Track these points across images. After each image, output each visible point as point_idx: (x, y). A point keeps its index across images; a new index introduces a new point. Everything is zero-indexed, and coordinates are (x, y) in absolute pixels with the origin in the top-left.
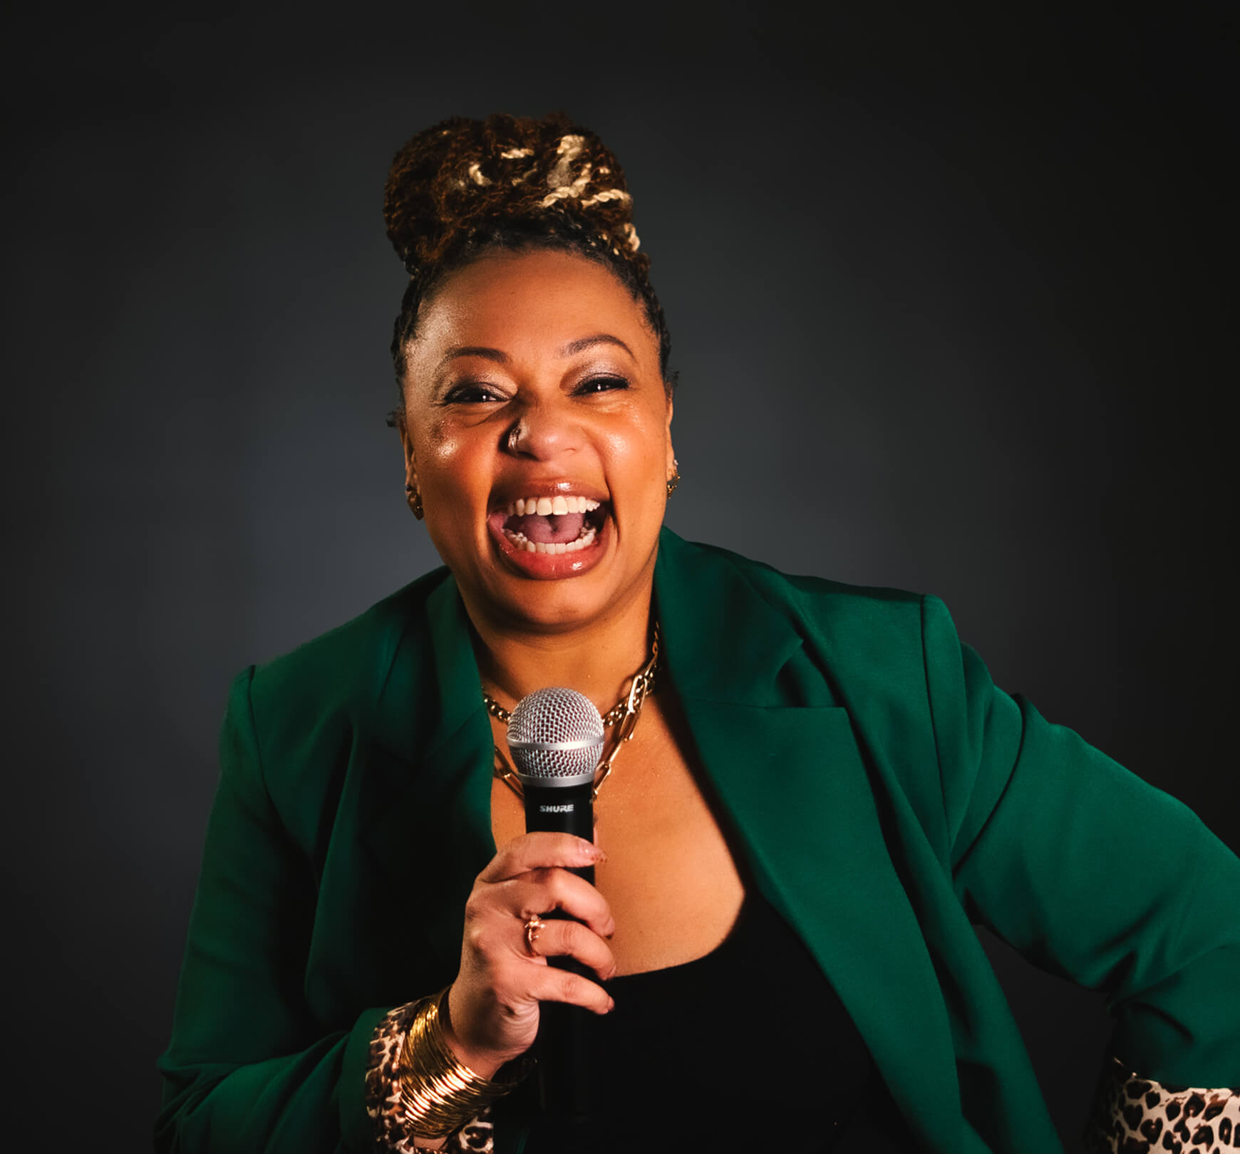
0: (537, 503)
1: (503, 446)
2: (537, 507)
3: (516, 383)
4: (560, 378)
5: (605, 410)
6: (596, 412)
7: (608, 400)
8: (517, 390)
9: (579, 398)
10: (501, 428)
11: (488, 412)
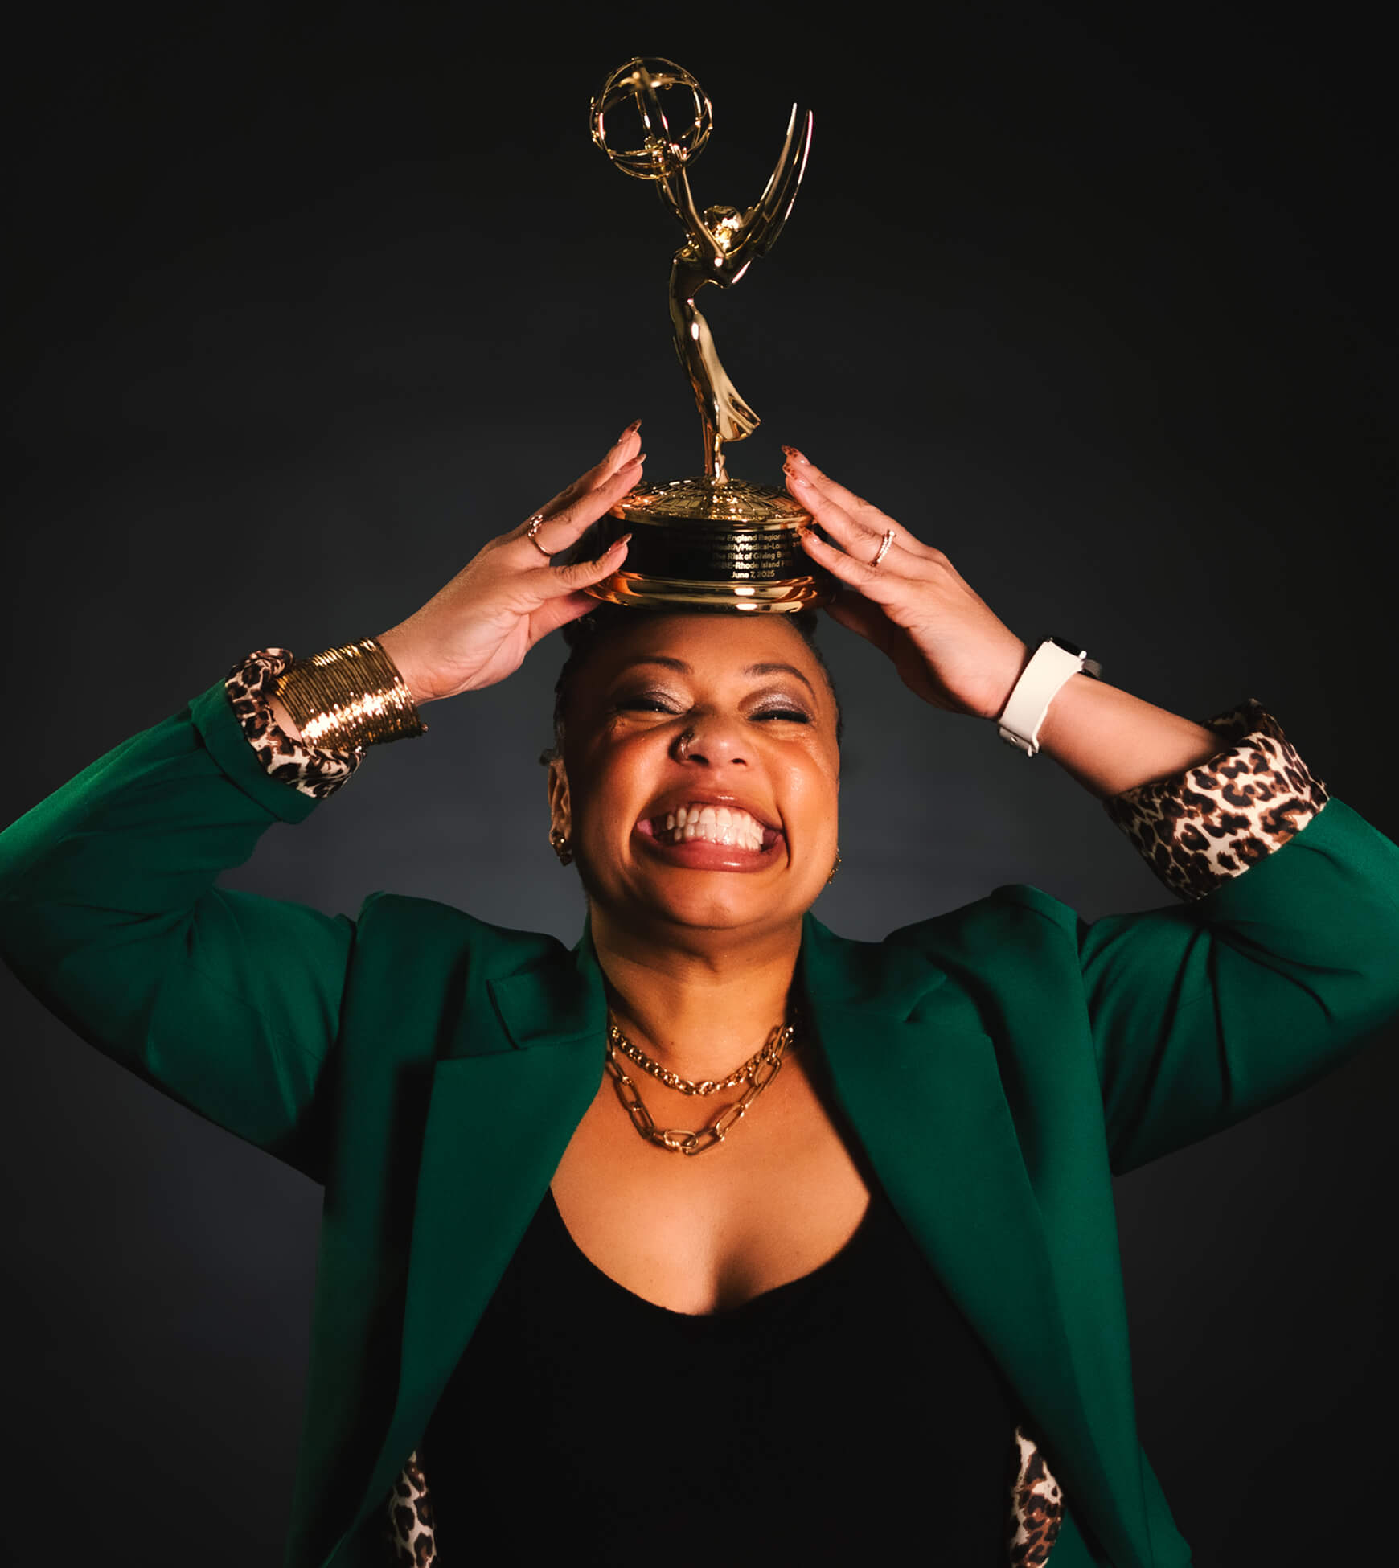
0: (700, 812)
1: (673, 751)
2: (700, 816)
3: (695, 696)
4: (739, 700)
5: (781, 737)
6: (771, 737)
7: (785, 730)
8: (693, 704)
9: (756, 723)
10: (674, 732)
11: (658, 721)
